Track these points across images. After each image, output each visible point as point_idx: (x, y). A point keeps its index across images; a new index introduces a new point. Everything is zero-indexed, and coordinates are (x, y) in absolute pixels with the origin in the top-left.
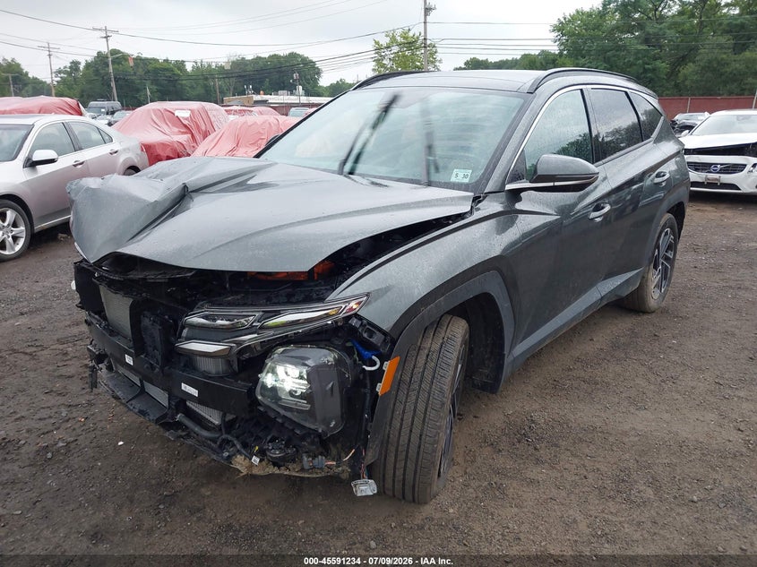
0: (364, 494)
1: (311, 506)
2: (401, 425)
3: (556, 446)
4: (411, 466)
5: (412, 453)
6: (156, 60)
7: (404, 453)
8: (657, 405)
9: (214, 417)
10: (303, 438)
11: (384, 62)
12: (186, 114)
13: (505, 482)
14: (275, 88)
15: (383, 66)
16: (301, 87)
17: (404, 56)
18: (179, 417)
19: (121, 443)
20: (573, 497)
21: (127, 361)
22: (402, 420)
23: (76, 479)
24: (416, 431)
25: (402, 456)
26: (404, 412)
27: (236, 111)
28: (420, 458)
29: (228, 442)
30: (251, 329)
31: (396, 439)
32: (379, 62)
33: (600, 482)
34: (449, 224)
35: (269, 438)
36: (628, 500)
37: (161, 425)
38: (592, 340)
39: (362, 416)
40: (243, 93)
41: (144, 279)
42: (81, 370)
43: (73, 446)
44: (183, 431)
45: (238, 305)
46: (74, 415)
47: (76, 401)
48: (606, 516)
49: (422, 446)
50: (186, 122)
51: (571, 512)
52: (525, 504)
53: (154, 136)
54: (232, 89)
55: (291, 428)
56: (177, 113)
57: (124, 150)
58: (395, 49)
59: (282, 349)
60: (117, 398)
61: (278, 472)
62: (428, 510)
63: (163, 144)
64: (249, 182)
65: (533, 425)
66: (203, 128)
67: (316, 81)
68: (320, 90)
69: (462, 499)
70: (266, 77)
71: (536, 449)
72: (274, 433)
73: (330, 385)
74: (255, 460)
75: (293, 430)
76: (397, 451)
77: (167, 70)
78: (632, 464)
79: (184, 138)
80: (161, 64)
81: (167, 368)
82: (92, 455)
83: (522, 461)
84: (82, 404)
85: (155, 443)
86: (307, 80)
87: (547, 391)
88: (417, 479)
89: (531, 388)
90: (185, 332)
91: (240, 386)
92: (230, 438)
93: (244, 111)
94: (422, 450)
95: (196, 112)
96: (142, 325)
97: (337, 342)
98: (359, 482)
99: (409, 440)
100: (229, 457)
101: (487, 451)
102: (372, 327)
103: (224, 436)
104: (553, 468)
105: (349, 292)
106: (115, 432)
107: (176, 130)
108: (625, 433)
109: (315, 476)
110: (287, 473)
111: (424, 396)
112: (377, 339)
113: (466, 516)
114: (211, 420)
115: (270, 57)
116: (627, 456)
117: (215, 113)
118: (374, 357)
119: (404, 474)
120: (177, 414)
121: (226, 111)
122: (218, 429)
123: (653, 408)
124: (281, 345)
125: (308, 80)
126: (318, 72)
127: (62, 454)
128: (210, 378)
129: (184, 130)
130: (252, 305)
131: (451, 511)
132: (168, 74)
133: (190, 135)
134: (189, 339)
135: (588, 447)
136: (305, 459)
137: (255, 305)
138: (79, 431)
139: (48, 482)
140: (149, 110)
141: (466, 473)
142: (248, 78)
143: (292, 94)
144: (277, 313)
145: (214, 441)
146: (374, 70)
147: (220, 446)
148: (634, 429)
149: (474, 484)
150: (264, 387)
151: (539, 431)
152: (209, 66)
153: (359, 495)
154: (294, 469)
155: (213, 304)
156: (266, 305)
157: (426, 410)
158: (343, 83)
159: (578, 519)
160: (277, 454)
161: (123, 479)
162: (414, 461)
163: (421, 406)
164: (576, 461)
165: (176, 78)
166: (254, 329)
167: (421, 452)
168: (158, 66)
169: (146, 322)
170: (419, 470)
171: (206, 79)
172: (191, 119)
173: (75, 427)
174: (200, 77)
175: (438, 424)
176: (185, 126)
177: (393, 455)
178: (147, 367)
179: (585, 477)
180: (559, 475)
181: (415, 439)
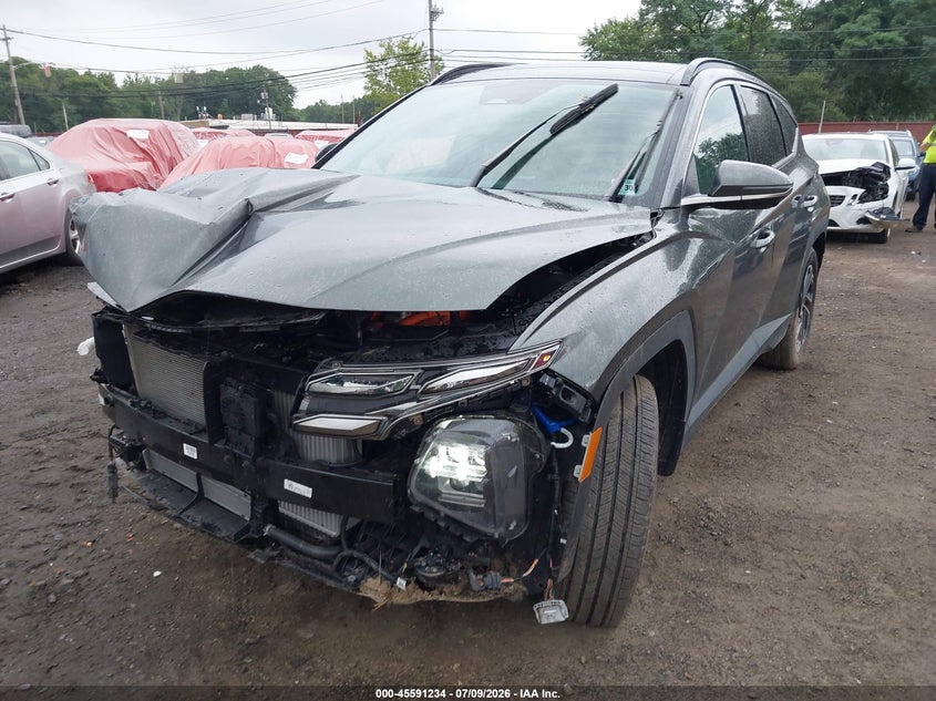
0: (552, 621)
1: (462, 642)
2: (596, 523)
3: (751, 539)
4: (608, 578)
5: (612, 560)
6: (73, 73)
7: (600, 561)
8: (848, 480)
9: (329, 525)
10: (473, 547)
11: (379, 78)
12: (144, 135)
13: (706, 590)
14: (237, 110)
15: (378, 83)
16: (271, 110)
17: (403, 70)
18: (268, 529)
19: (157, 574)
20: (798, 603)
21: (186, 453)
22: (596, 515)
23: (104, 629)
24: (617, 529)
25: (597, 565)
26: (598, 505)
27: (204, 134)
28: (623, 564)
29: (351, 559)
30: (409, 395)
31: (588, 542)
32: (372, 77)
33: (825, 582)
34: (633, 248)
35: (416, 550)
36: (868, 603)
37: (242, 543)
38: (737, 404)
39: (551, 512)
40: (194, 116)
41: (236, 328)
42: (67, 474)
43: (84, 582)
44: (273, 549)
45: (387, 361)
46: (73, 538)
47: (71, 519)
48: (851, 625)
49: (626, 550)
50: (143, 146)
51: (805, 624)
52: (743, 617)
53: (102, 164)
54: (179, 112)
55: (458, 534)
56: (130, 134)
57: (66, 179)
58: (392, 62)
59: (449, 422)
60: (160, 509)
61: (430, 598)
62: (620, 635)
63: (115, 174)
64: (327, 200)
65: (710, 514)
66: (168, 153)
67: (289, 102)
68: (295, 114)
69: (659, 617)
70: (224, 96)
71: (726, 544)
72: (423, 543)
73: (513, 471)
74: (401, 583)
75: (461, 536)
76: (590, 557)
77: (90, 84)
78: (850, 555)
79: (143, 167)
80: (81, 77)
81: (260, 459)
82: (118, 594)
83: (715, 562)
84: (83, 523)
85: (208, 570)
86: (278, 102)
87: (710, 470)
88: (616, 594)
89: (688, 468)
90: (305, 404)
91: (381, 479)
92: (356, 554)
93: (216, 134)
94: (625, 554)
95: (157, 133)
96: (222, 398)
97: (519, 410)
98: (544, 603)
99: (607, 543)
100: (357, 582)
101: (667, 552)
102: (569, 387)
103: (347, 552)
104: (759, 567)
105: (536, 339)
106: (144, 559)
107: (130, 155)
108: (825, 517)
109: (481, 600)
110: (442, 598)
111: (623, 482)
112: (576, 403)
113: (674, 640)
114: (324, 530)
115: (229, 70)
116: (842, 546)
117: (179, 134)
118: (563, 430)
119: (597, 590)
120: (264, 526)
121: (194, 133)
122: (336, 542)
123: (845, 484)
124: (447, 416)
125: (279, 100)
126: (292, 91)
127: (71, 595)
128: (332, 469)
129: (142, 155)
130: (405, 360)
131: (652, 634)
132: (93, 90)
133: (150, 163)
134: (311, 413)
135: (789, 537)
136: (473, 576)
137: (411, 360)
138: (88, 561)
139: (62, 637)
140: (90, 129)
141: (651, 582)
142: (200, 97)
143: (259, 118)
144: (442, 371)
145: (327, 560)
146: (366, 88)
147: (339, 568)
148: (834, 512)
149: (668, 595)
150: (424, 476)
151: (722, 522)
152: (147, 80)
153: (544, 621)
154: (452, 592)
155: (347, 360)
156: (427, 360)
157: (630, 500)
158: (324, 105)
159: (819, 632)
160: (435, 572)
161: (177, 625)
162: (614, 570)
163: (622, 495)
164: (782, 556)
165: (102, 95)
166: (411, 394)
167: (624, 558)
168: (77, 80)
169: (230, 393)
170: (619, 583)
171: (144, 97)
172: (150, 140)
173: (79, 555)
174: (136, 94)
175: (646, 518)
176: (143, 151)
177: (583, 564)
178: (229, 460)
179: (802, 576)
180: (770, 575)
181: (616, 539)
